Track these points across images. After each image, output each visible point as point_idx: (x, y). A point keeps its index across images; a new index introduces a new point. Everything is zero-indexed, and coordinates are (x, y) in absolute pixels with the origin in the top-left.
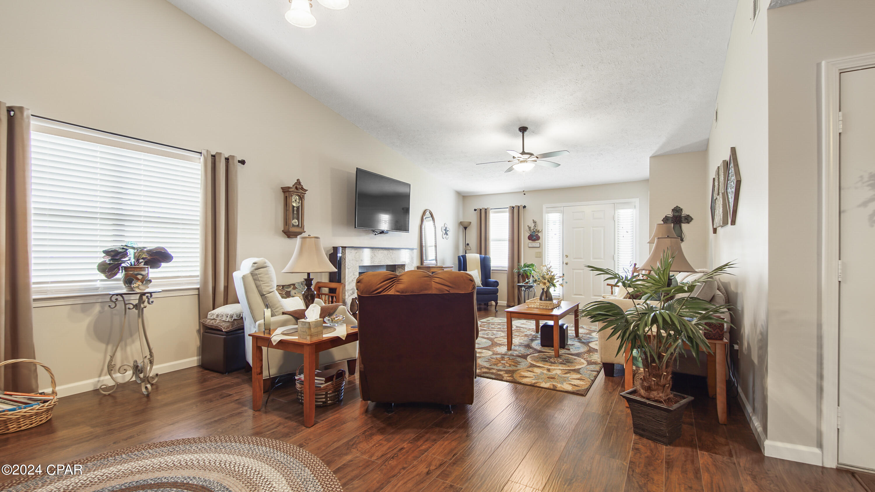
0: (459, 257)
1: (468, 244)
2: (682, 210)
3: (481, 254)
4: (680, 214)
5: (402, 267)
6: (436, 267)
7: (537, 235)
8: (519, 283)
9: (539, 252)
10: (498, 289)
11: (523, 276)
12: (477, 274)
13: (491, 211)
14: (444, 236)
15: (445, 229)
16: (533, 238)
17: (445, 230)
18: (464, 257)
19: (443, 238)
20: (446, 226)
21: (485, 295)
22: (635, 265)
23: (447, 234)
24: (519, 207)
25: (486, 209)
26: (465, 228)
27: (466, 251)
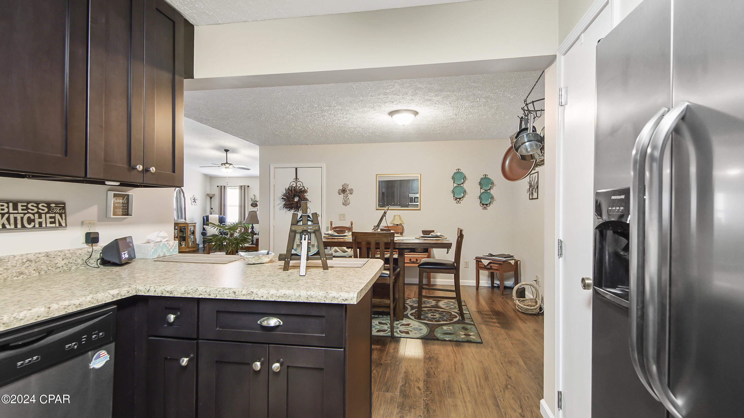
0: (204, 217)
1: (212, 209)
3: (220, 214)
6: (185, 223)
7: (256, 203)
13: (228, 188)
14: (193, 203)
16: (254, 205)
17: (194, 199)
18: (207, 217)
19: (192, 205)
20: (195, 197)
23: (195, 202)
24: (245, 186)
25: (224, 186)
26: (211, 198)
27: (211, 213)
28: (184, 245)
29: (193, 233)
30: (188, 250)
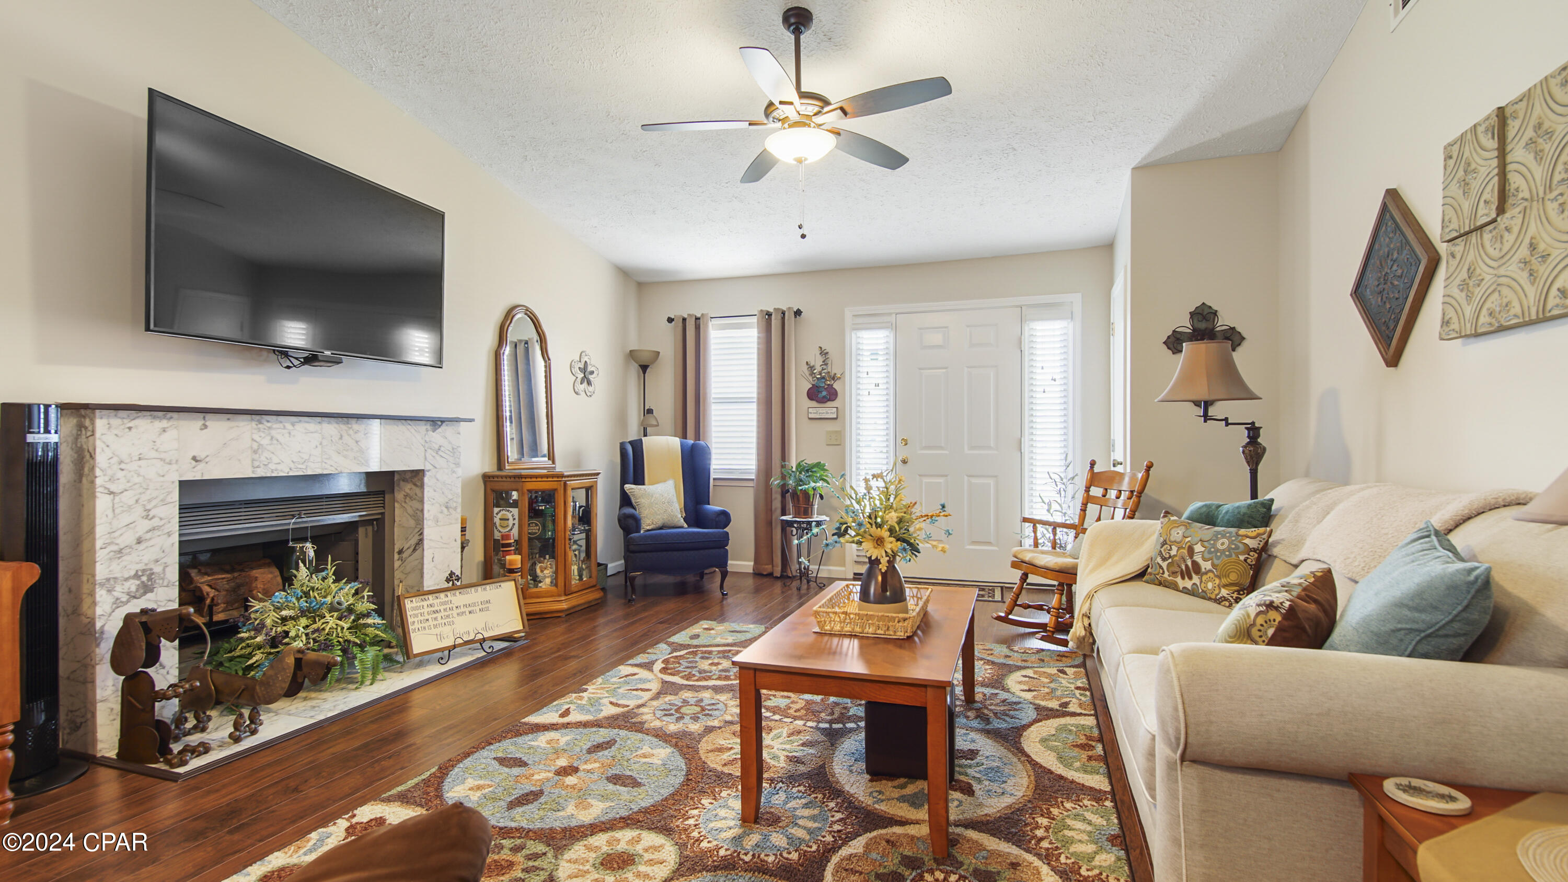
0: (623, 447)
1: (650, 411)
2: (1215, 313)
3: (684, 436)
4: (1211, 327)
5: (415, 480)
6: (553, 476)
7: (831, 386)
8: (785, 515)
9: (836, 432)
10: (727, 533)
11: (795, 495)
12: (673, 491)
13: (712, 324)
14: (580, 388)
15: (582, 366)
16: (820, 395)
17: (584, 370)
18: (637, 446)
19: (577, 393)
20: (586, 359)
21: (692, 552)
22: (1093, 464)
23: (589, 383)
24: (783, 313)
25: (697, 319)
26: (644, 368)
27: (645, 430)
28: (548, 581)
29: (585, 517)
30: (564, 606)
